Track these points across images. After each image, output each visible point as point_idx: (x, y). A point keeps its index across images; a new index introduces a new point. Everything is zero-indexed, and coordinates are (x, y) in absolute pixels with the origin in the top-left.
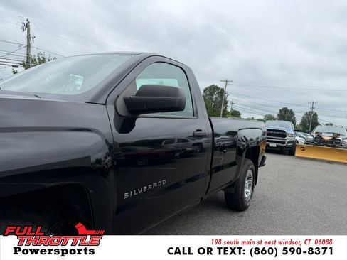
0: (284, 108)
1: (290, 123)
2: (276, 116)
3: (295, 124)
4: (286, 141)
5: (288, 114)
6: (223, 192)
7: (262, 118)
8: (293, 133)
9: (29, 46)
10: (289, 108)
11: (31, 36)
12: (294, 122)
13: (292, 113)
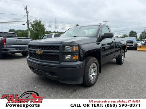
0: (132, 31)
1: (135, 38)
2: (128, 35)
3: (137, 38)
4: (133, 45)
5: (134, 33)
6: (115, 59)
7: (122, 36)
8: (136, 41)
9: (27, 16)
10: (134, 31)
11: (28, 11)
12: (136, 37)
13: (135, 33)
